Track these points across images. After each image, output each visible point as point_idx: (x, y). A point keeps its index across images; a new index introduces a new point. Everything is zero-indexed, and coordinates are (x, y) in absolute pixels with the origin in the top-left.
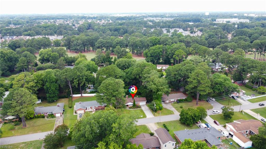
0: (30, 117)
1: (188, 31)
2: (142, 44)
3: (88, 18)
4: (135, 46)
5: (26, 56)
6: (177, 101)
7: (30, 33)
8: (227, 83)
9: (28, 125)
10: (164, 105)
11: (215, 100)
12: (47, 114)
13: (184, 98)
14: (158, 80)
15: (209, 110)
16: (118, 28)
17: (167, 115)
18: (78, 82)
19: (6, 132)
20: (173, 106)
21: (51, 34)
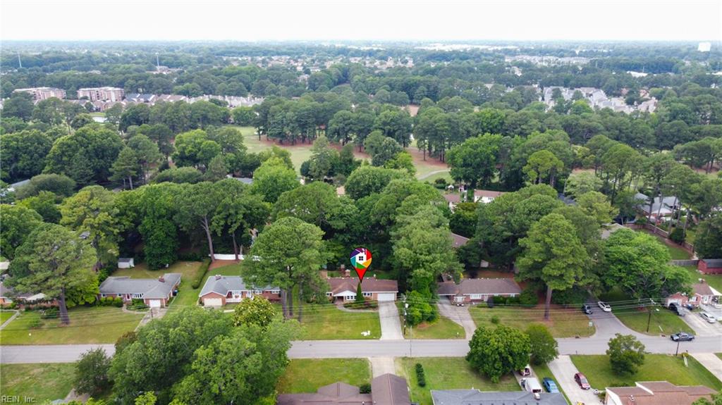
0: (87, 300)
1: (622, 98)
2: (453, 128)
3: (353, 52)
4: (433, 133)
5: (137, 146)
6: (488, 302)
7: (188, 87)
8: (645, 263)
9: (74, 321)
10: (444, 308)
11: (609, 310)
12: (130, 299)
13: (513, 295)
14: (423, 236)
15: (578, 340)
16: (412, 82)
17: (444, 338)
18: (222, 223)
19: (20, 332)
20: (471, 315)
21: (239, 93)
